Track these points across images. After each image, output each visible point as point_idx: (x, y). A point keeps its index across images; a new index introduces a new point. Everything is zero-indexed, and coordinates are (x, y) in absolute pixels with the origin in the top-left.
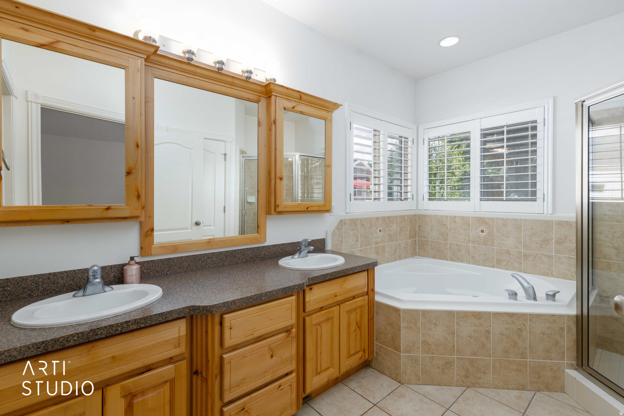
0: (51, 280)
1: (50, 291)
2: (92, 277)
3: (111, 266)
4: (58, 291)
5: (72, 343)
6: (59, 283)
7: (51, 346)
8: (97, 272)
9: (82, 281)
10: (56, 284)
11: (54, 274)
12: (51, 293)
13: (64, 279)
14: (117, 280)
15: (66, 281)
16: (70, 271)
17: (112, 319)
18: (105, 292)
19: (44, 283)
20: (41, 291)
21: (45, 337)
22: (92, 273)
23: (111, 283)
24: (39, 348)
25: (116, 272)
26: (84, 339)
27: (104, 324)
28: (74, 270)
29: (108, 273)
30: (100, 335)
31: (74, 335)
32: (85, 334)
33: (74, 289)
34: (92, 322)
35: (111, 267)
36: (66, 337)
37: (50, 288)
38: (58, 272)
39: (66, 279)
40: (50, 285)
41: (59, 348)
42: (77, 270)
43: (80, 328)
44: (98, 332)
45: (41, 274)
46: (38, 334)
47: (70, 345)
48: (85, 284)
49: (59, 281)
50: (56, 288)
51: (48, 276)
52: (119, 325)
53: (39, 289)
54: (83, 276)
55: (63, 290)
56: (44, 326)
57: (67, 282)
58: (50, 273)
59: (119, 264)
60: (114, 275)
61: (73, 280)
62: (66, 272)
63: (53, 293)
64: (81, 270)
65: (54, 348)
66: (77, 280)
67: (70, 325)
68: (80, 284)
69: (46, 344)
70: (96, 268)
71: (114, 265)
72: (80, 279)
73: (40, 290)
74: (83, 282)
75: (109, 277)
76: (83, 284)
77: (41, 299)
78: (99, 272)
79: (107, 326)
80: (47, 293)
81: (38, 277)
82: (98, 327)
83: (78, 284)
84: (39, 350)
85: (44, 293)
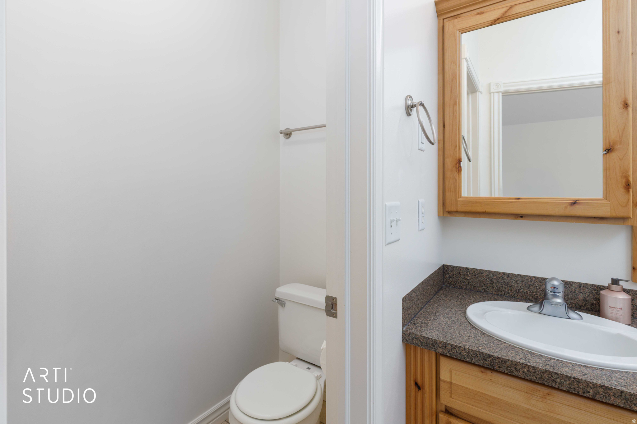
0: (505, 280)
1: (504, 293)
2: (551, 294)
3: (579, 283)
4: (512, 295)
5: (521, 374)
6: (513, 287)
7: (498, 364)
8: (557, 289)
9: (539, 292)
10: (510, 287)
11: (508, 275)
12: (505, 295)
13: (518, 284)
14: (589, 306)
15: (521, 287)
16: (525, 276)
17: (578, 369)
18: (570, 319)
19: (498, 282)
20: (495, 290)
21: (491, 350)
22: (551, 287)
23: (579, 307)
24: (486, 360)
25: (588, 294)
26: (536, 378)
27: (566, 371)
28: (529, 276)
29: (574, 292)
30: (559, 384)
31: (524, 365)
32: (538, 372)
33: (530, 299)
34: (549, 358)
35: (580, 285)
36: (514, 363)
37: (503, 289)
38: (512, 274)
39: (520, 284)
40: (504, 286)
41: (506, 372)
42: (534, 277)
43: (532, 359)
44: (556, 379)
45: (495, 271)
46: (486, 341)
47: (519, 375)
48: (543, 298)
49: (513, 285)
50: (510, 291)
51: (502, 276)
52: (591, 385)
53: (493, 287)
54: (540, 287)
55: (518, 295)
56: (494, 336)
57: (522, 289)
58: (504, 273)
59: (593, 285)
60: (584, 298)
61: (529, 288)
62: (520, 275)
63: (507, 295)
64: (538, 278)
65: (501, 369)
66: (533, 289)
67: (521, 349)
68: (537, 296)
69: (493, 360)
70: (556, 283)
71: (584, 283)
72: (537, 289)
73: (495, 288)
74: (540, 294)
75: (576, 298)
76: (541, 296)
77: (495, 299)
78: (561, 289)
79: (570, 378)
80: (501, 294)
81: (493, 274)
82: (557, 372)
83: (534, 295)
84: (486, 362)
85: (498, 292)
